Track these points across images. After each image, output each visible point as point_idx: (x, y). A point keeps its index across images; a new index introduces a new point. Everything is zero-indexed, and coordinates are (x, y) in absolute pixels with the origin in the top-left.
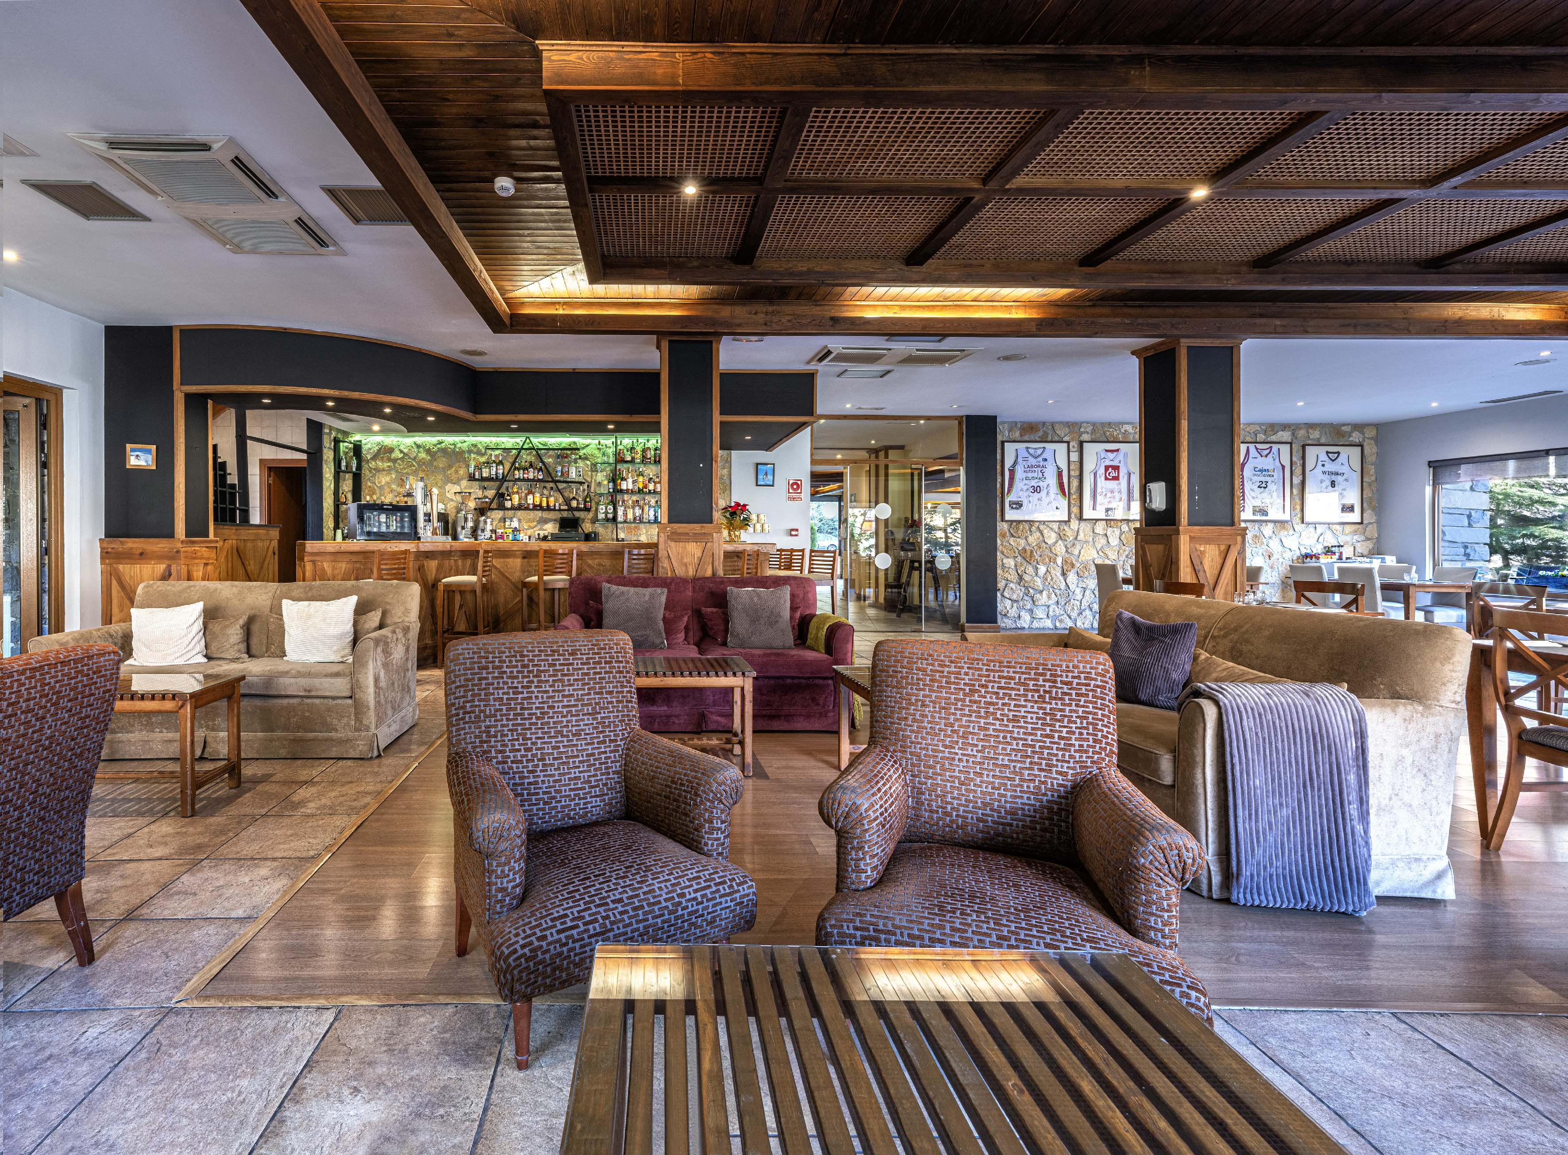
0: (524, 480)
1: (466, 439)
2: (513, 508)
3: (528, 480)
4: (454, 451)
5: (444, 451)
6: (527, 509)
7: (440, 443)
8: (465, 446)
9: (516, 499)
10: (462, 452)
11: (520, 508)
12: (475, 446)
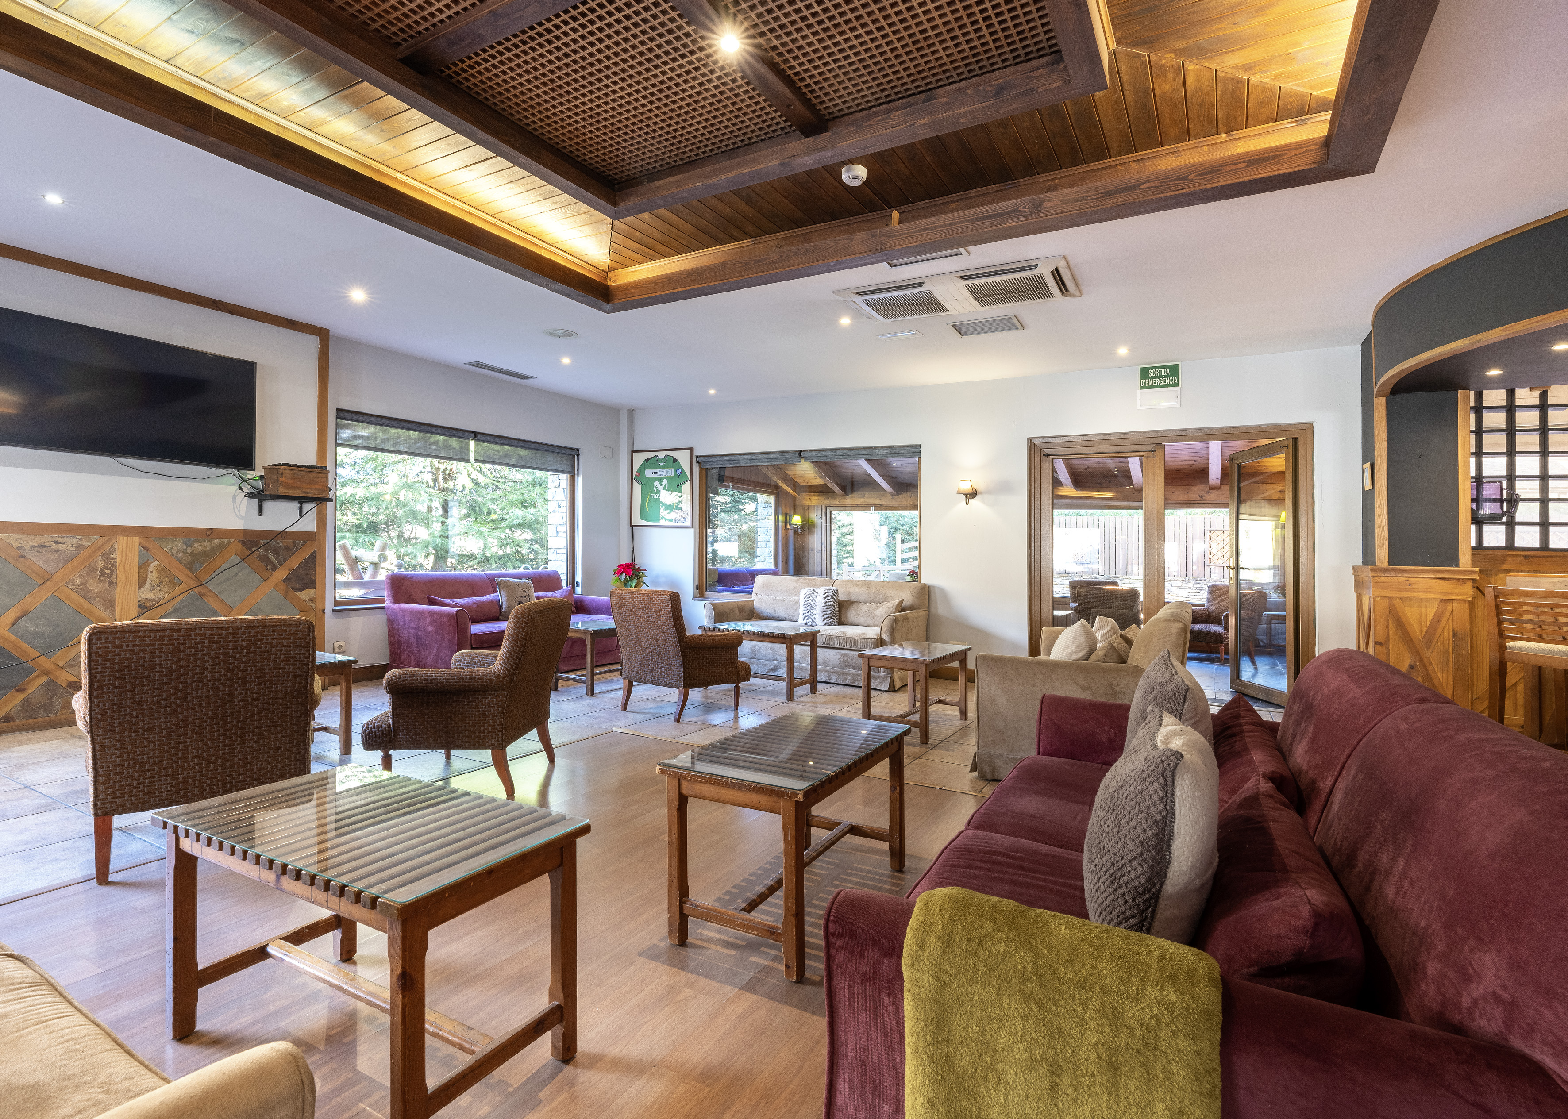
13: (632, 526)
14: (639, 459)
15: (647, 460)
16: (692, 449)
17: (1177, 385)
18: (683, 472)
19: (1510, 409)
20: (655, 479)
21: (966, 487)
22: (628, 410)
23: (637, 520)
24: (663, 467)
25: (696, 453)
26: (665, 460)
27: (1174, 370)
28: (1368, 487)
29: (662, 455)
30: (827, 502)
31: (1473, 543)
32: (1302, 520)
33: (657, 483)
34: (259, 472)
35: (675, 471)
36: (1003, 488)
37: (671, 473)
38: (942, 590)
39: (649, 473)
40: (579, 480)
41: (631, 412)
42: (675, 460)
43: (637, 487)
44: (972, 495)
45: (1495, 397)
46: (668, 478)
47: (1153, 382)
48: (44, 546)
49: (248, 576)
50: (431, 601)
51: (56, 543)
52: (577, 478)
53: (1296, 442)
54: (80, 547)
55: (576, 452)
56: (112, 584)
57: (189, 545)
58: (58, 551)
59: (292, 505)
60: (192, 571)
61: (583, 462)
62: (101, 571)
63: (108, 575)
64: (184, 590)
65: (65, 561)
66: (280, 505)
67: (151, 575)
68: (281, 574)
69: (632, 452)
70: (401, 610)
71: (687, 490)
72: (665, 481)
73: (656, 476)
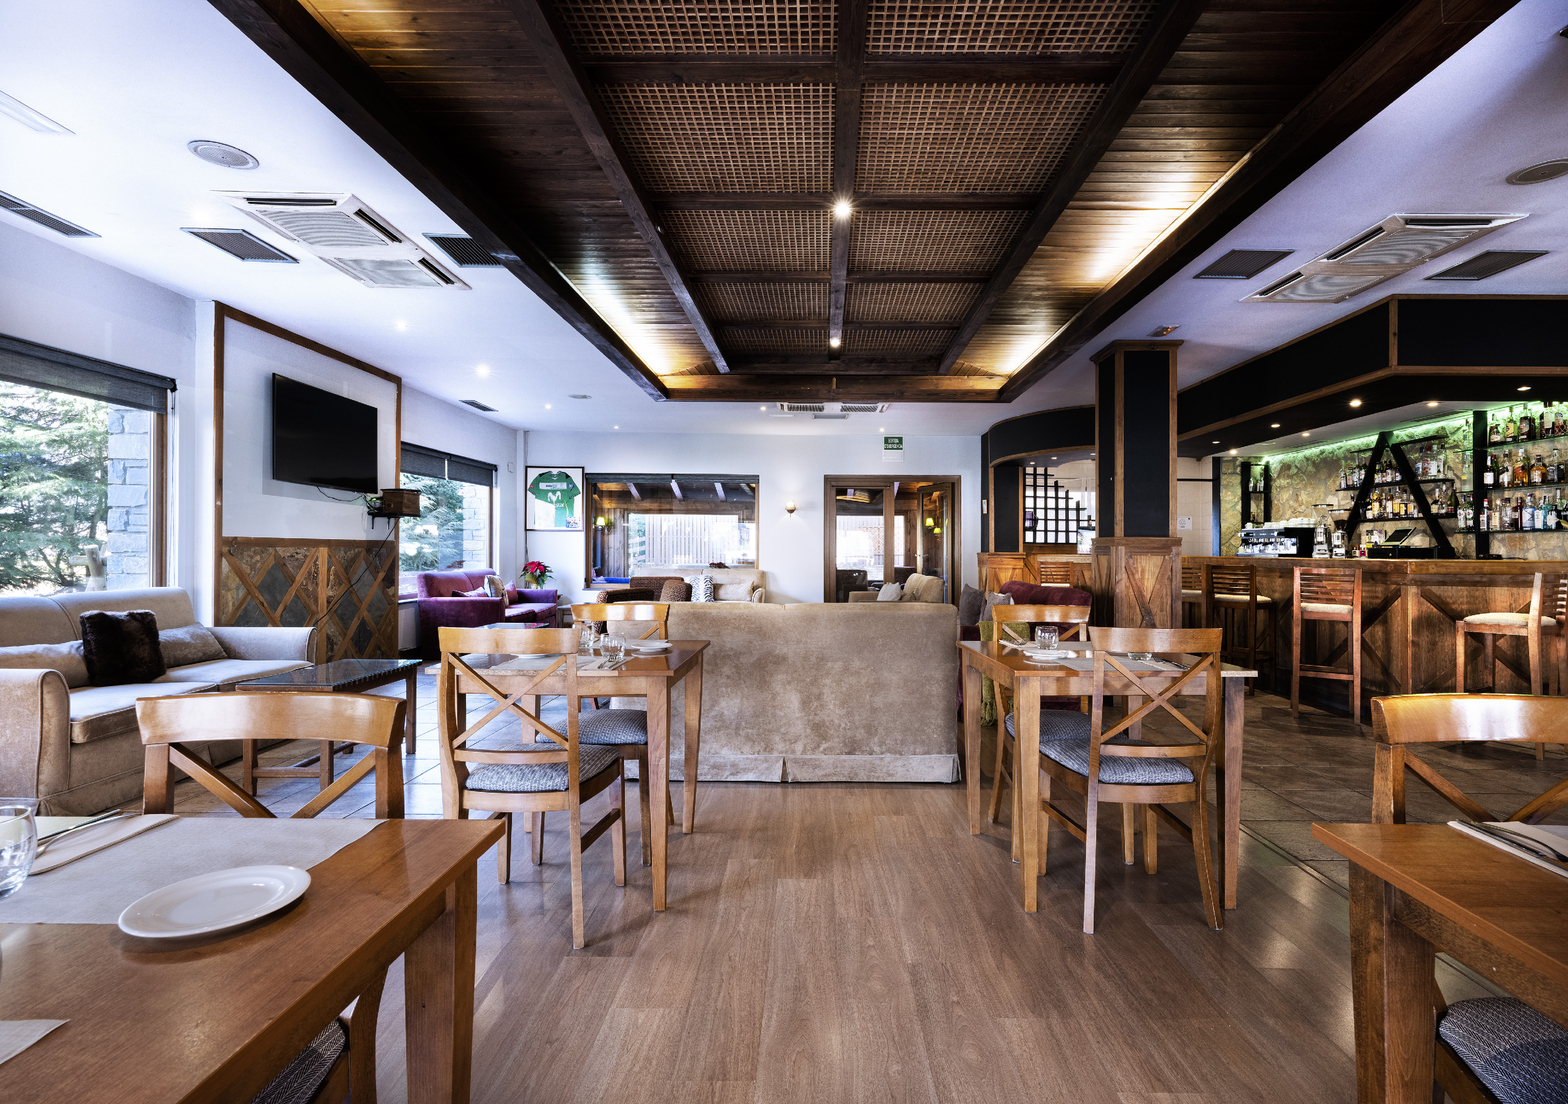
0: (1383, 484)
2: (1374, 520)
3: (1388, 484)
4: (1331, 459)
5: (1324, 460)
6: (1387, 519)
8: (1340, 453)
9: (1376, 509)
10: (1339, 459)
11: (1380, 518)
12: (1349, 451)
13: (526, 530)
14: (533, 474)
15: (541, 475)
16: (583, 468)
17: (902, 448)
18: (574, 486)
19: (1035, 475)
20: (549, 491)
21: (790, 506)
22: (524, 431)
23: (531, 524)
24: (557, 481)
25: (586, 471)
26: (560, 474)
27: (901, 440)
28: (985, 512)
30: (625, 506)
31: (1022, 541)
32: (956, 528)
33: (550, 494)
34: (380, 494)
35: (568, 486)
36: (810, 506)
37: (564, 486)
38: (772, 575)
39: (543, 486)
40: (497, 492)
41: (526, 432)
42: (568, 476)
43: (531, 497)
44: (790, 511)
45: (1030, 470)
46: (562, 491)
47: (890, 446)
48: (292, 556)
49: (368, 577)
50: (455, 594)
51: (297, 553)
52: (494, 489)
53: (953, 484)
54: (306, 556)
55: (495, 468)
56: (317, 584)
57: (346, 553)
58: (297, 559)
59: (385, 520)
60: (347, 574)
61: (500, 477)
62: (313, 577)
63: (315, 578)
64: (343, 589)
65: (300, 567)
66: (381, 521)
67: (332, 577)
68: (381, 575)
69: (527, 467)
70: (437, 602)
71: (578, 501)
72: (559, 493)
73: (549, 488)
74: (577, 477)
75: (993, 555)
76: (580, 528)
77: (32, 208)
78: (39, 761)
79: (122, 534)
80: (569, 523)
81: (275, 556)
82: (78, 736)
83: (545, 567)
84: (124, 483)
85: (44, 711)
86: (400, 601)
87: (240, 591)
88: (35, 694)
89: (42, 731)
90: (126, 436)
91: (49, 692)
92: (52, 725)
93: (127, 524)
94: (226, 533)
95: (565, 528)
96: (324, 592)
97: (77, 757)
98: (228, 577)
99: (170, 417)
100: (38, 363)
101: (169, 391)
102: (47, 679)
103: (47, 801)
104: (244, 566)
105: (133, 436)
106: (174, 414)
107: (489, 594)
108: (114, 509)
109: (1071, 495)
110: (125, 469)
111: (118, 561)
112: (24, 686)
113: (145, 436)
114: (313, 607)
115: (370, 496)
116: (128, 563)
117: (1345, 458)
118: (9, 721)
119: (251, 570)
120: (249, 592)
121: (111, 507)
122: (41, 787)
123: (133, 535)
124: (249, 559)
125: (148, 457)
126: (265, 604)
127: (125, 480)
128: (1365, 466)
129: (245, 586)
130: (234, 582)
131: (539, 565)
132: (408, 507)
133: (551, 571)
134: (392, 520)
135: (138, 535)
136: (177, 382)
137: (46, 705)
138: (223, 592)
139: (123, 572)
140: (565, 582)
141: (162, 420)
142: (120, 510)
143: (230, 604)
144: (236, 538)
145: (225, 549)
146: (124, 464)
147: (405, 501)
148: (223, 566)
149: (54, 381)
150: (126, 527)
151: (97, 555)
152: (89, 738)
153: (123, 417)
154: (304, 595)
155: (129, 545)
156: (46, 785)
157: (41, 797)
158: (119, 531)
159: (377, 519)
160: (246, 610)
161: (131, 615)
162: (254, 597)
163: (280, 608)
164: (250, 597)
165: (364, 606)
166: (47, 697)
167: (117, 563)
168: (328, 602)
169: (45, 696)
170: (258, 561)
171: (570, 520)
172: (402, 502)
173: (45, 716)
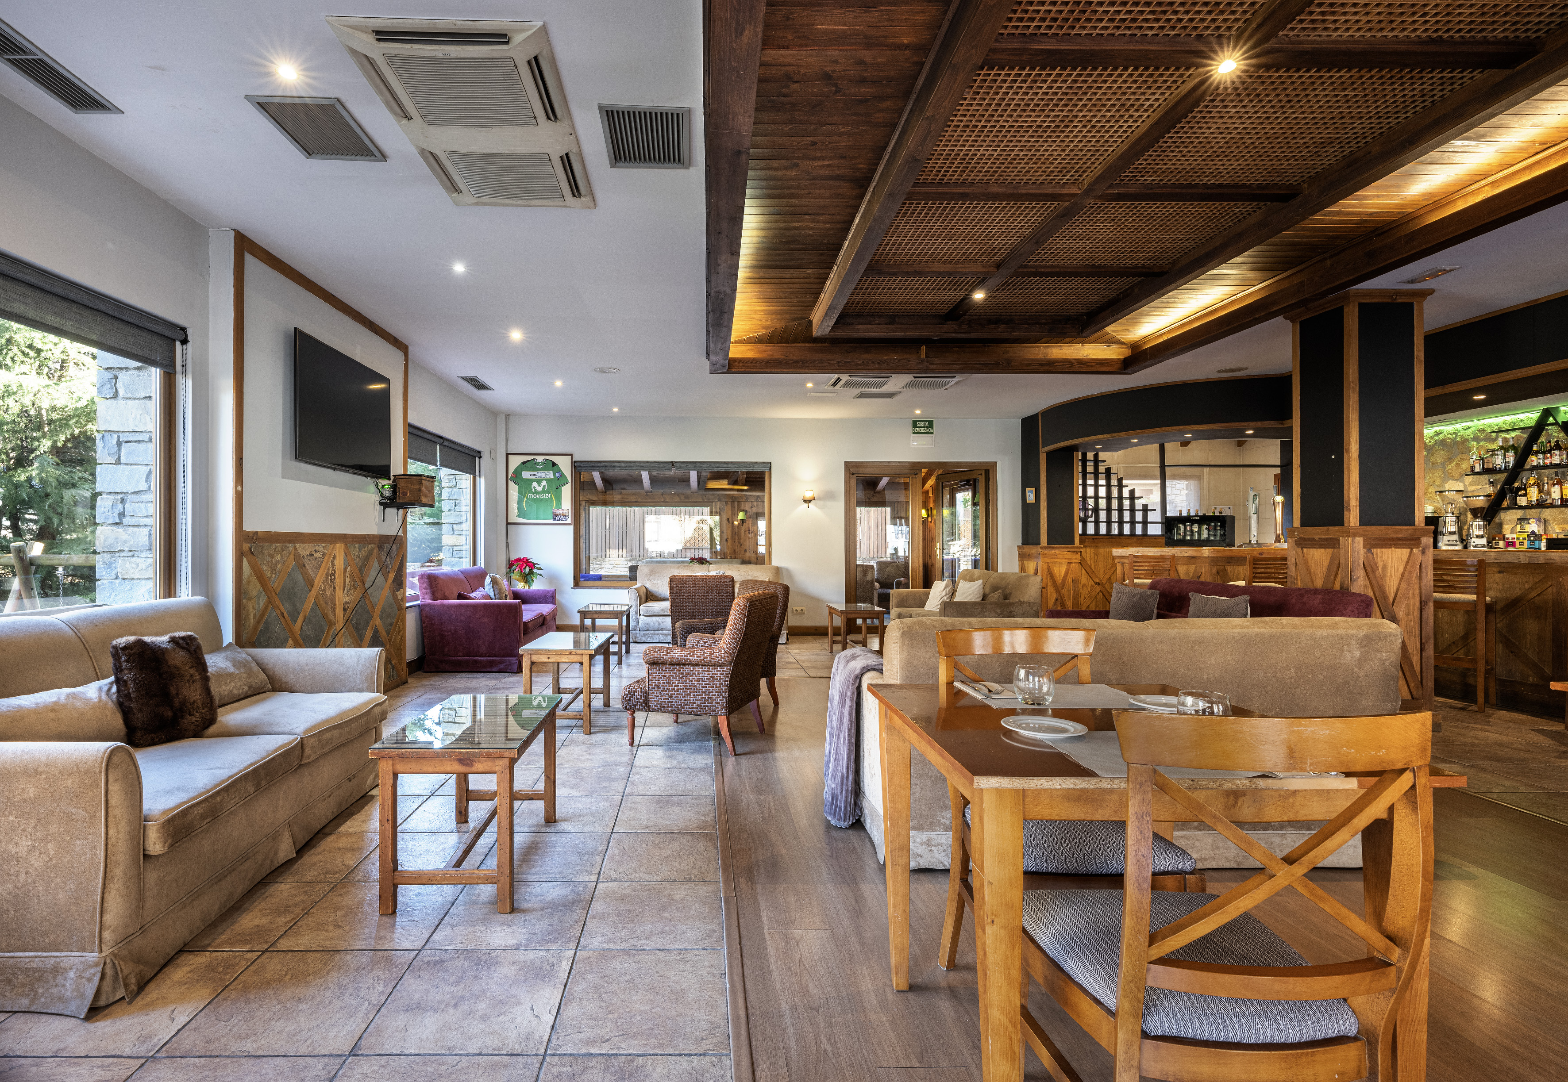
0: (1545, 467)
1: (1469, 424)
2: (1529, 506)
3: (1552, 466)
4: (1454, 441)
5: (1443, 443)
6: (1552, 506)
7: (1438, 434)
8: (1469, 434)
9: (1534, 494)
10: (1465, 441)
11: (1540, 505)
12: (1482, 431)
13: (508, 523)
14: (515, 462)
15: (524, 463)
16: (572, 455)
17: (932, 433)
18: (562, 475)
20: (533, 481)
21: (809, 495)
22: (506, 416)
23: (514, 517)
24: (543, 469)
25: (575, 459)
26: (545, 462)
27: (931, 424)
28: (1031, 501)
29: (540, 459)
31: (1080, 532)
33: (535, 484)
34: (392, 480)
35: (555, 474)
36: (829, 496)
37: (550, 475)
38: (787, 570)
39: (526, 475)
40: (480, 480)
41: (507, 416)
42: (554, 464)
43: (514, 489)
44: (807, 501)
46: (548, 480)
47: (918, 430)
48: (312, 555)
49: (380, 579)
50: (460, 596)
51: (316, 551)
52: (478, 479)
53: (987, 472)
54: (324, 554)
55: (478, 454)
56: (334, 588)
57: (360, 550)
58: (316, 559)
59: (394, 510)
60: (362, 574)
61: (484, 464)
62: (331, 577)
63: (333, 580)
64: (358, 593)
65: (318, 568)
66: (391, 511)
67: (348, 580)
68: (392, 576)
69: (508, 455)
70: (443, 606)
71: (567, 492)
72: (544, 483)
73: (534, 477)
74: (565, 465)
75: (1045, 548)
76: (569, 521)
77: (41, 56)
78: (103, 893)
79: (115, 528)
80: (556, 515)
81: (295, 554)
82: (155, 844)
83: (534, 564)
84: (118, 462)
85: (110, 810)
86: (408, 605)
87: (261, 599)
88: (95, 784)
89: (106, 844)
90: (120, 402)
91: (116, 781)
92: (120, 834)
93: (122, 515)
94: (248, 527)
95: (552, 521)
96: (342, 597)
97: (152, 876)
98: (249, 583)
99: (179, 377)
100: (29, 292)
101: (178, 344)
102: (115, 759)
103: (115, 955)
104: (265, 568)
105: (130, 402)
106: (184, 373)
107: (493, 596)
108: (104, 496)
109: (1125, 482)
110: (119, 444)
111: (111, 563)
112: (78, 770)
113: (147, 402)
114: (331, 617)
115: (383, 482)
116: (124, 566)
117: (1476, 439)
118: (53, 829)
119: (272, 573)
120: (270, 601)
121: (100, 494)
122: (107, 935)
123: (131, 529)
124: (269, 559)
125: (153, 430)
126: (285, 614)
127: (119, 458)
128: (1513, 447)
129: (266, 593)
130: (255, 588)
131: (526, 562)
132: (426, 496)
133: (540, 569)
134: (401, 511)
135: (136, 529)
136: (190, 332)
137: (113, 802)
138: (244, 601)
139: (117, 578)
140: (553, 578)
141: (170, 380)
142: (112, 497)
143: (252, 617)
144: (256, 533)
145: (246, 547)
146: (118, 438)
147: (423, 488)
148: (244, 568)
149: (50, 319)
150: (120, 519)
151: (24, 552)
152: (171, 845)
153: (116, 377)
154: (322, 602)
155: (125, 542)
156: (114, 931)
157: (106, 951)
158: (109, 524)
159: (388, 510)
160: (267, 623)
161: (173, 640)
162: (275, 607)
163: (301, 618)
164: (270, 607)
165: (377, 613)
166: (114, 788)
167: (109, 566)
168: (345, 610)
169: (110, 788)
170: (278, 561)
171: (558, 512)
172: (420, 490)
173: (110, 819)
